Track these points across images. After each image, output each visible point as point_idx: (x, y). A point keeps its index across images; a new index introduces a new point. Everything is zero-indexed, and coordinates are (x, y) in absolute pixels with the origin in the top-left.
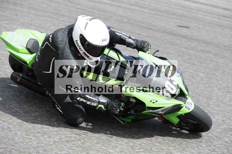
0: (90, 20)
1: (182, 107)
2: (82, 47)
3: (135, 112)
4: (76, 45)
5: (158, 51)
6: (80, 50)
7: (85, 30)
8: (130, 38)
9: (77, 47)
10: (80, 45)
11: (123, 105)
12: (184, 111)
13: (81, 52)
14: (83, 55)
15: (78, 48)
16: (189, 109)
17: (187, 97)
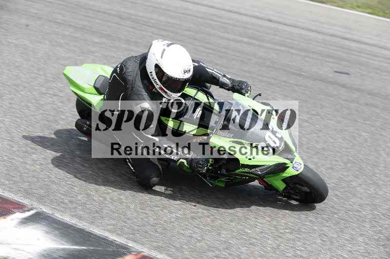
0: (169, 45)
1: (289, 167)
2: (157, 81)
3: (226, 171)
4: (151, 77)
5: (260, 95)
6: (155, 84)
7: (162, 57)
8: (224, 76)
9: (152, 80)
10: (156, 77)
11: (212, 161)
12: (290, 172)
13: (157, 87)
14: (160, 91)
15: (153, 82)
16: (297, 171)
17: (295, 154)
